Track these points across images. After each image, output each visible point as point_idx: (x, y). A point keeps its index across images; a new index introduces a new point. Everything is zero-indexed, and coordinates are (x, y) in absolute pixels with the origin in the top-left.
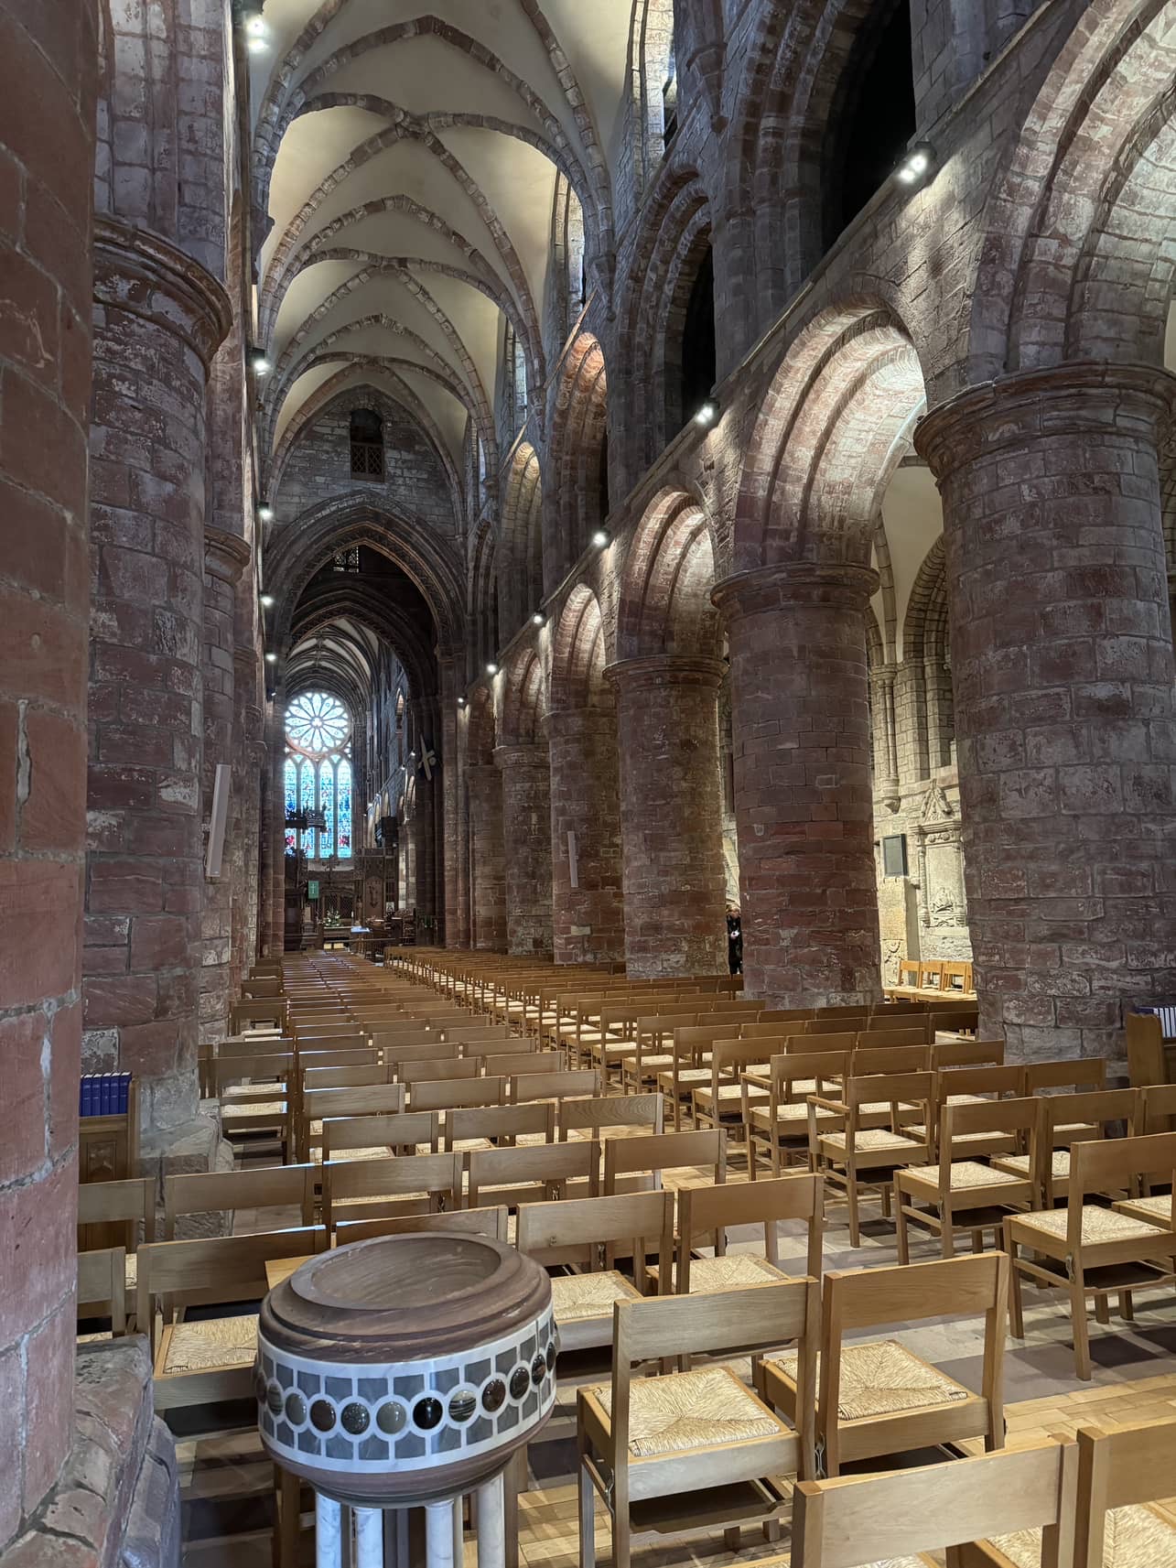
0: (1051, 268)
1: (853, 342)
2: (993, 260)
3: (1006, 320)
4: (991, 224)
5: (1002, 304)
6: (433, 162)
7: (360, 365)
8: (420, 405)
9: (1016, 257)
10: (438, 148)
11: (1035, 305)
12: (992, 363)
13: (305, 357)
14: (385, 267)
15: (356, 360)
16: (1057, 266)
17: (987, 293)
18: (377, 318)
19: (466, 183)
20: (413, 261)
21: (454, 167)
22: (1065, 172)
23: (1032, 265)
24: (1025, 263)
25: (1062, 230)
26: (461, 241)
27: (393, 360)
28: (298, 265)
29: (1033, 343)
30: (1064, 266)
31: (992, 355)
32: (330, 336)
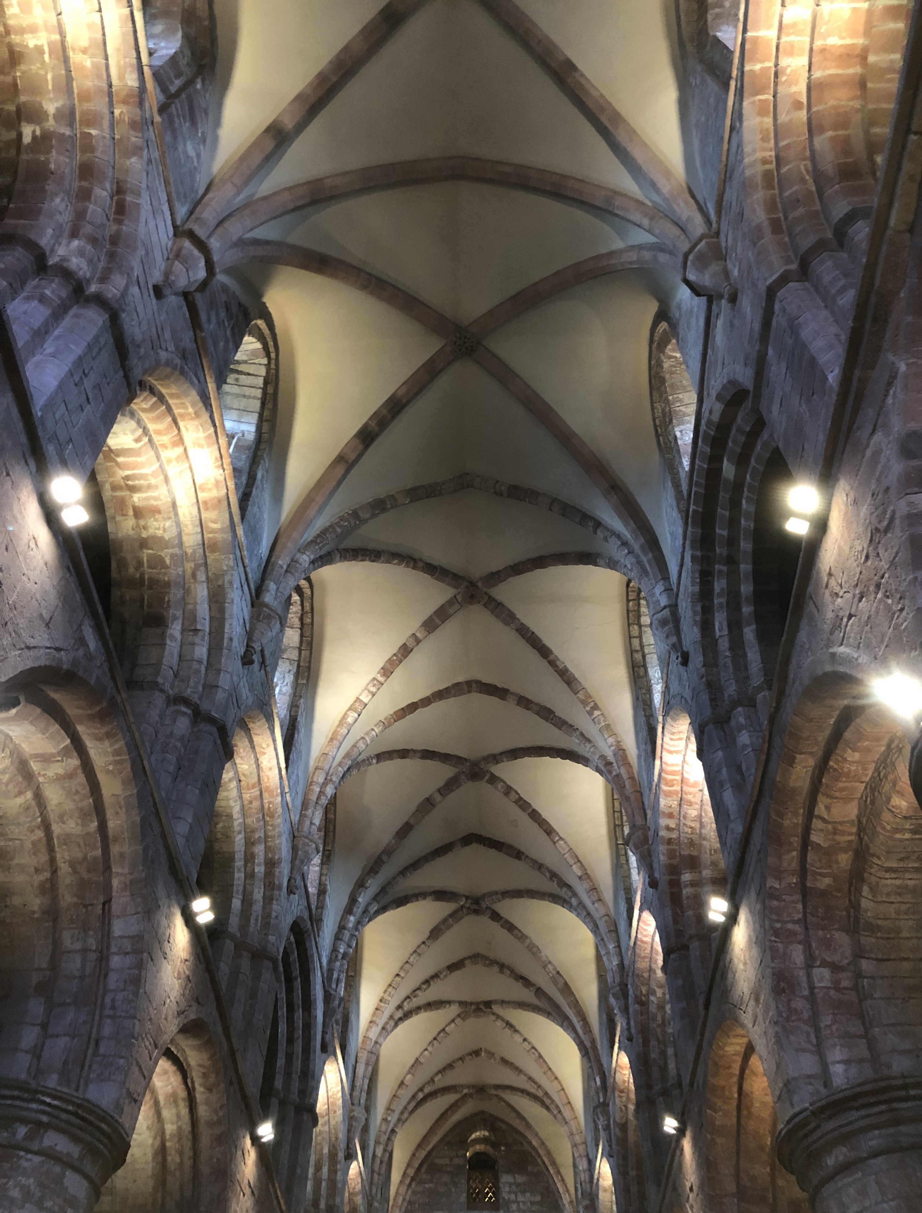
0: (832, 992)
1: (752, 1059)
2: (783, 990)
3: (814, 1041)
4: (773, 961)
5: (806, 1028)
6: (495, 928)
7: (470, 1095)
8: (528, 1125)
9: (805, 985)
10: (496, 916)
11: (829, 1026)
12: (811, 1084)
13: (414, 1097)
14: (475, 1011)
15: (465, 1091)
16: (838, 990)
17: (788, 1019)
18: (476, 1053)
19: (522, 937)
20: (496, 1002)
21: (511, 927)
22: (812, 914)
23: (816, 991)
24: (812, 988)
25: (828, 959)
26: (526, 982)
27: (498, 1087)
28: (392, 1023)
29: (838, 1062)
30: (844, 988)
31: (809, 1076)
32: (437, 1074)
